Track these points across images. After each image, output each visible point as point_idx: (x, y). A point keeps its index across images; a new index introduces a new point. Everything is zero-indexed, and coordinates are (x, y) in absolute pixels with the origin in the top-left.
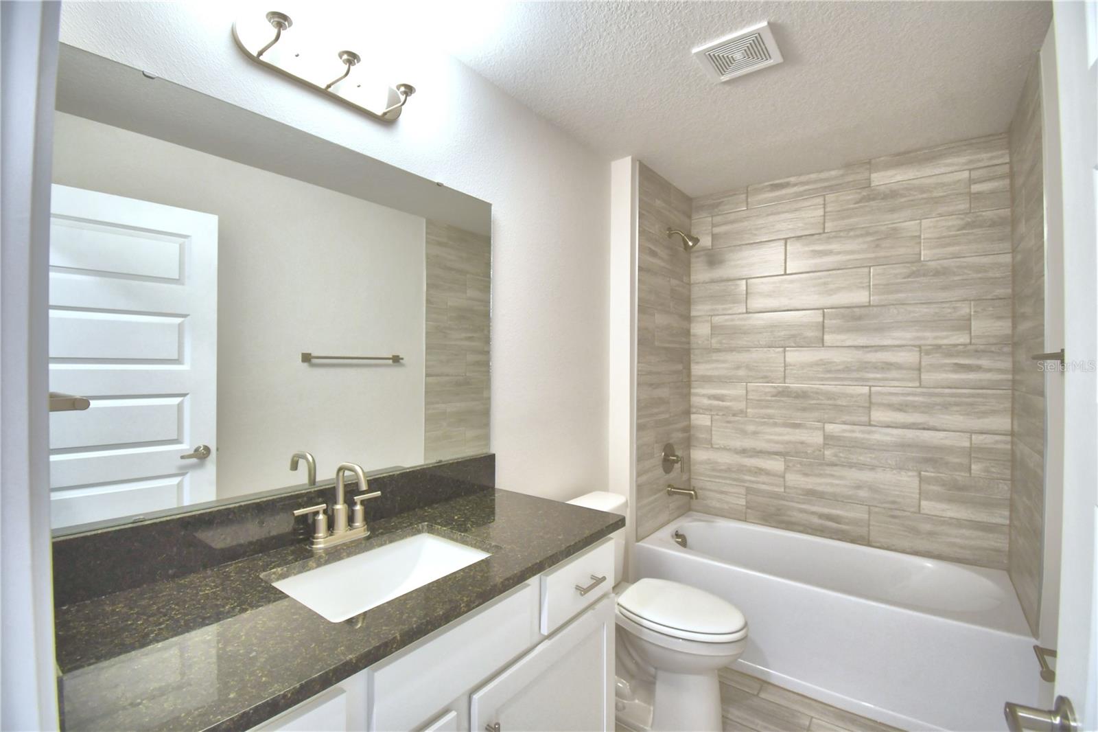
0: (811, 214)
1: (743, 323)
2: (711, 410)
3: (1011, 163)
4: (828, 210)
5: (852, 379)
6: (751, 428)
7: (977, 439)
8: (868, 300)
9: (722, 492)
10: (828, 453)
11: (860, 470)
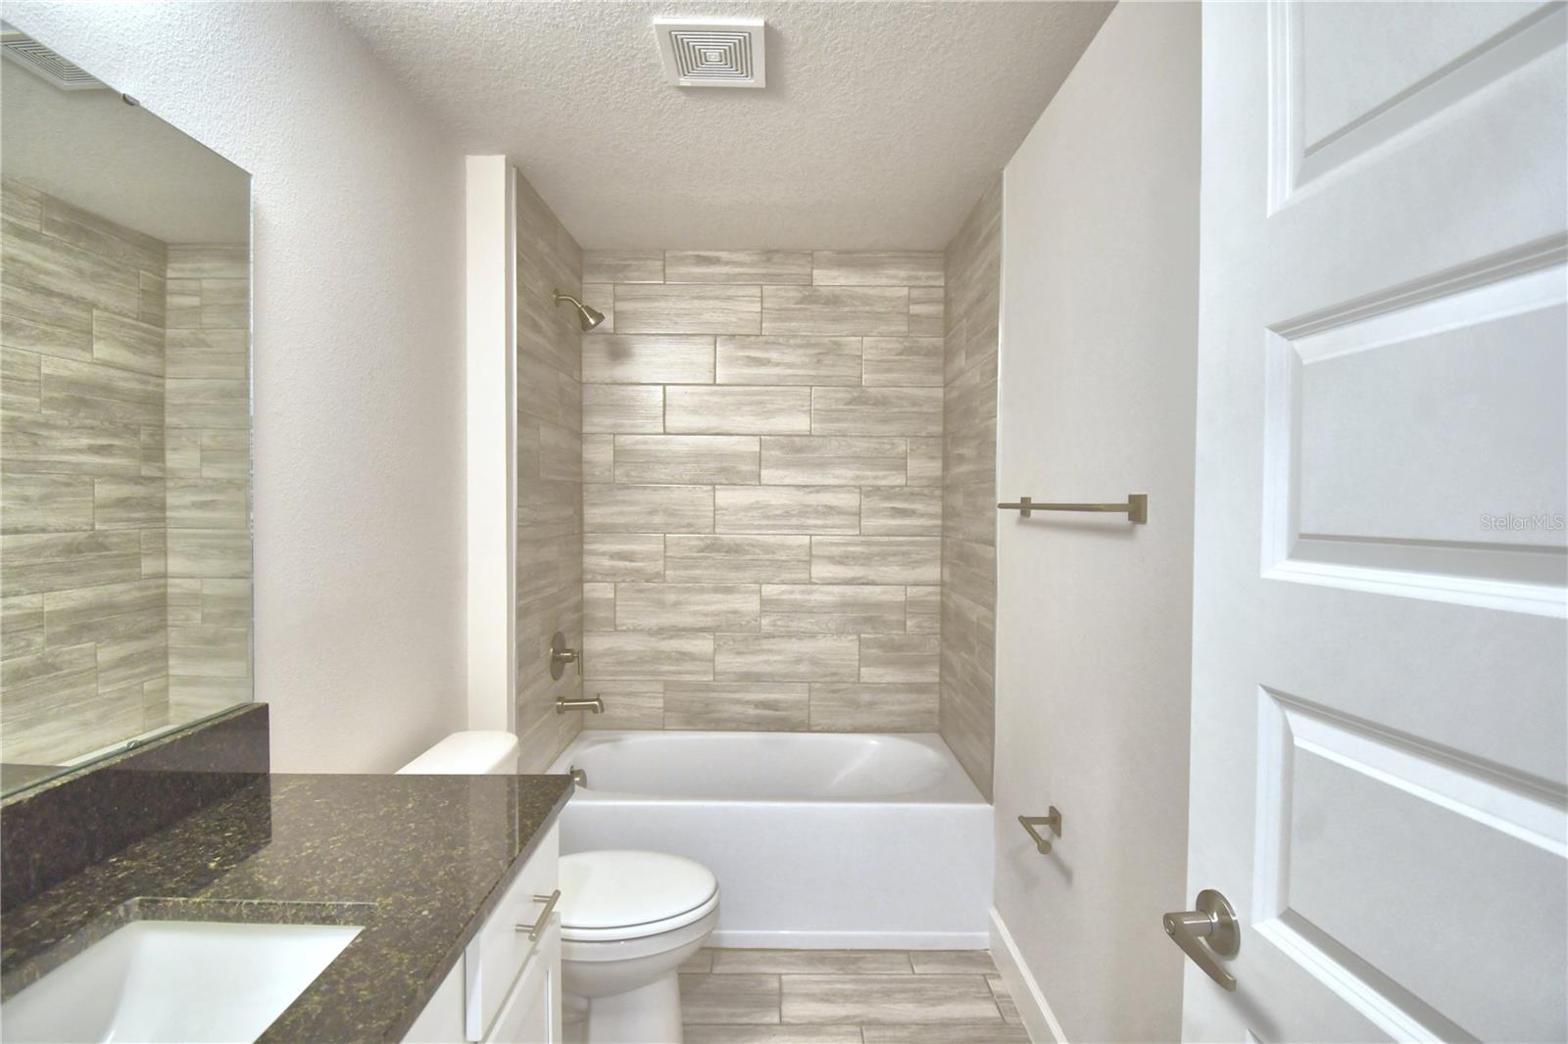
0: (745, 307)
1: (661, 447)
2: (614, 575)
3: (946, 287)
4: (765, 305)
5: (790, 527)
6: (671, 598)
7: (912, 591)
8: (808, 428)
9: (630, 694)
10: (765, 621)
11: (800, 639)
